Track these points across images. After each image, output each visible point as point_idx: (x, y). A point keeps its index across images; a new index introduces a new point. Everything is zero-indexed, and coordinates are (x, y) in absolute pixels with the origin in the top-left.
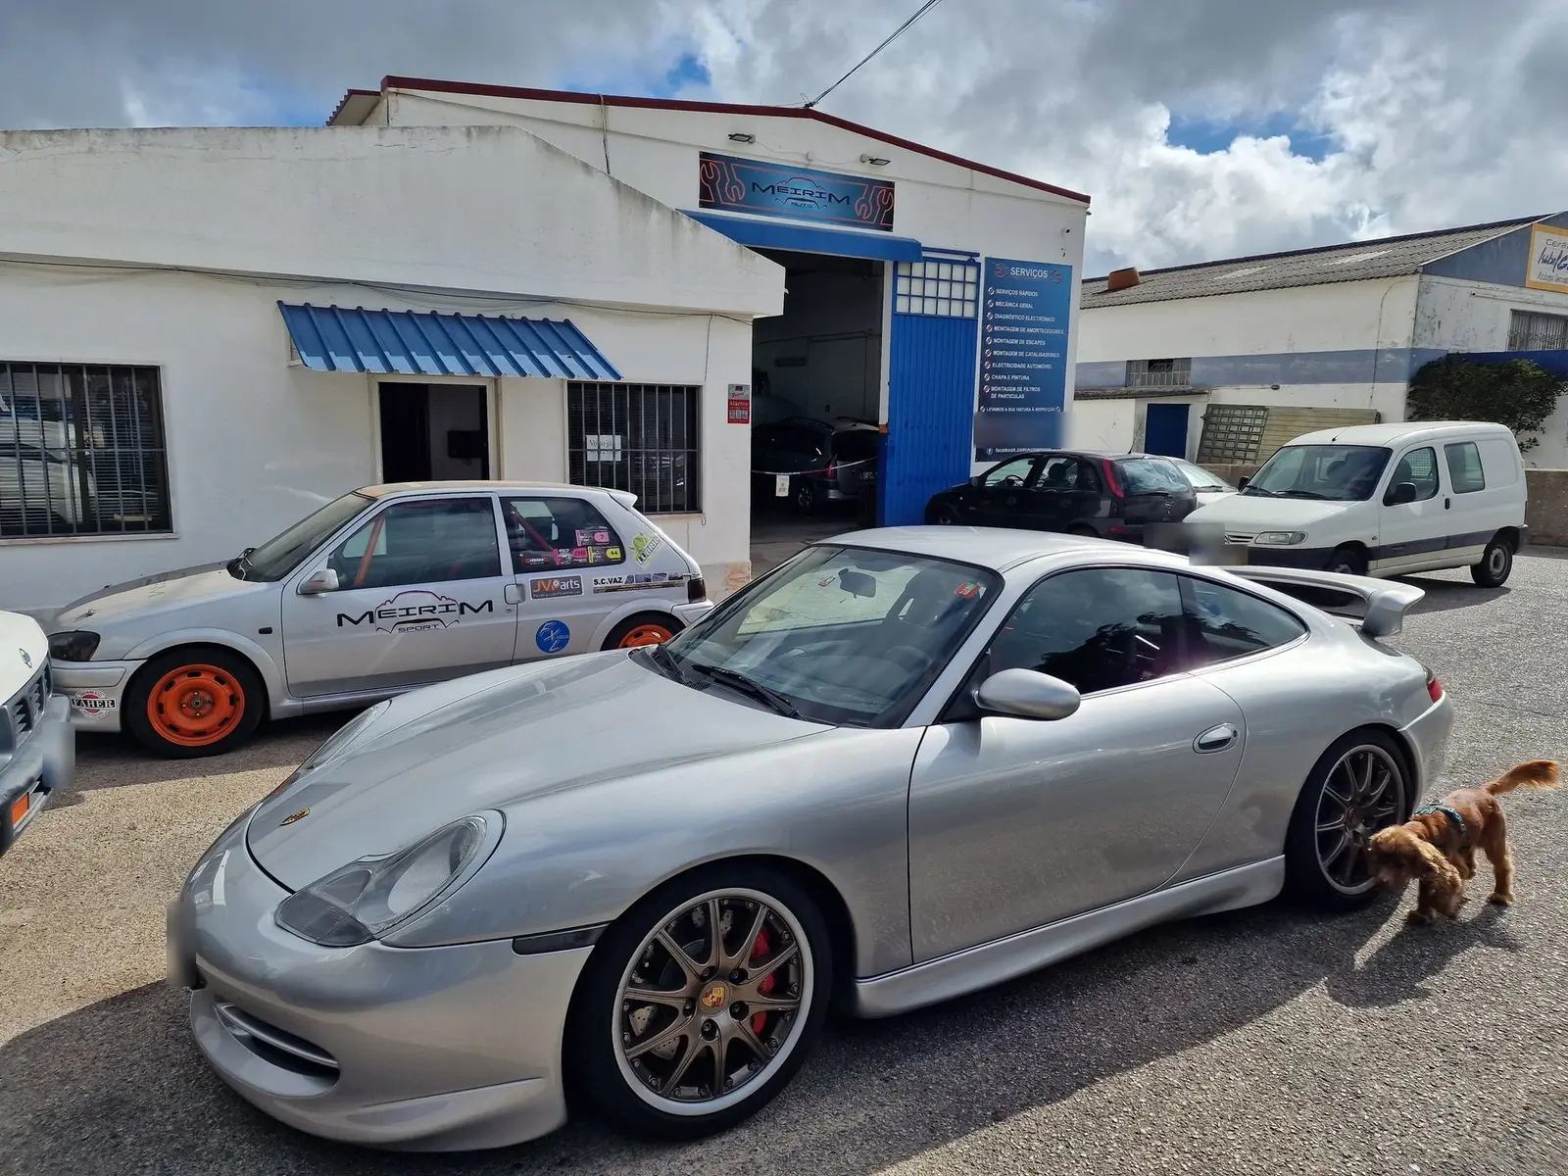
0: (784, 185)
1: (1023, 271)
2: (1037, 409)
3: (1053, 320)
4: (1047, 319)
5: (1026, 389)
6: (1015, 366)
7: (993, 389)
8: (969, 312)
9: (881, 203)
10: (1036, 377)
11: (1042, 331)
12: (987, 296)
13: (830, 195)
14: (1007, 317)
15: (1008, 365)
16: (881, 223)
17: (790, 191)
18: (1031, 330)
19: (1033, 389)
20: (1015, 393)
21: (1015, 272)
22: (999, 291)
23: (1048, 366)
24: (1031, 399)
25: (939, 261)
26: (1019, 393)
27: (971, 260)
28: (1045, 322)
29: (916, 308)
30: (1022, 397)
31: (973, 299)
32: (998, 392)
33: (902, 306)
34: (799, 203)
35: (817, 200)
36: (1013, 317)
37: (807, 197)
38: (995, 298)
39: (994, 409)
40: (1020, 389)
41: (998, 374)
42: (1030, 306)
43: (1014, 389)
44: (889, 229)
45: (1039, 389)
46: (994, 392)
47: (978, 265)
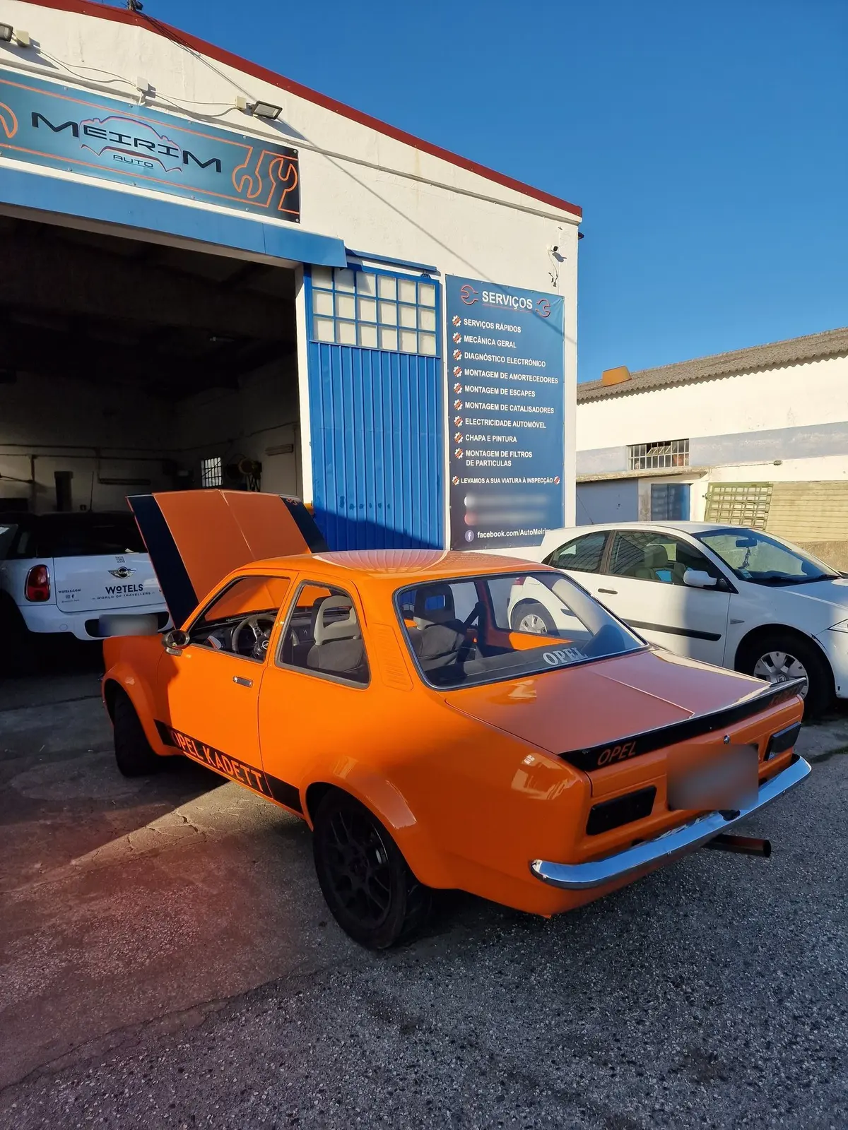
0: (96, 124)
1: (500, 298)
2: (529, 480)
3: (543, 364)
4: (536, 363)
5: (514, 454)
6: (496, 423)
7: (468, 453)
8: (429, 348)
9: (277, 178)
10: (525, 440)
11: (530, 378)
12: (451, 328)
13: (186, 154)
14: (481, 357)
15: (487, 422)
16: (279, 208)
17: (109, 136)
18: (516, 377)
19: (523, 454)
20: (499, 458)
21: (487, 297)
22: (467, 322)
23: (541, 425)
24: (520, 468)
25: (378, 273)
26: (503, 459)
27: (426, 274)
28: (534, 367)
29: (348, 336)
30: (509, 464)
31: (433, 329)
32: (475, 458)
33: (325, 333)
34: (129, 157)
35: (164, 158)
36: (489, 358)
37: (140, 149)
38: (465, 331)
39: (471, 481)
40: (505, 454)
41: (473, 434)
42: (512, 345)
43: (497, 454)
44: (294, 218)
45: (530, 455)
46: (470, 458)
47: (437, 285)
